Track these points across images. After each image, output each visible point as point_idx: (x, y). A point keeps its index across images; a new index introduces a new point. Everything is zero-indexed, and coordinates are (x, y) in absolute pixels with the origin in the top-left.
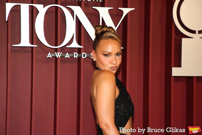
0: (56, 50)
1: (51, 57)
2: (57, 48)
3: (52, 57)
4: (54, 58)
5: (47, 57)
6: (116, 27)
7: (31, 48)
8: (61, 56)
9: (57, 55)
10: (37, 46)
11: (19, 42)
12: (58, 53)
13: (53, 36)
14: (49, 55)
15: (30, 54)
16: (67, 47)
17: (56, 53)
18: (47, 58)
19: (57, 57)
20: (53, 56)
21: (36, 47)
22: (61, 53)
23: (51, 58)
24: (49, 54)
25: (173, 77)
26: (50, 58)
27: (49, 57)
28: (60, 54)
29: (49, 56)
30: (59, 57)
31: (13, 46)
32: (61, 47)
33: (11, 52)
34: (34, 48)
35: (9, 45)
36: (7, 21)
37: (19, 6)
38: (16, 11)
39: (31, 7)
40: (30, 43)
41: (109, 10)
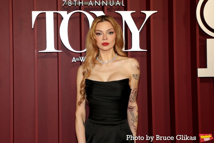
0: (81, 54)
1: (76, 62)
2: (81, 53)
3: (76, 61)
4: (80, 62)
6: (139, 30)
7: (57, 53)
9: (82, 59)
10: (61, 51)
11: (45, 48)
14: (74, 60)
15: (57, 59)
17: (80, 57)
19: (82, 61)
21: (61, 52)
22: (85, 57)
24: (74, 58)
25: (199, 78)
27: (73, 62)
28: (84, 59)
29: (74, 61)
30: (84, 61)
31: (39, 52)
32: (85, 52)
33: (38, 58)
34: (59, 53)
35: (36, 51)
36: (33, 29)
37: (45, 14)
38: (42, 19)
39: (56, 14)
40: (55, 49)
41: (131, 13)
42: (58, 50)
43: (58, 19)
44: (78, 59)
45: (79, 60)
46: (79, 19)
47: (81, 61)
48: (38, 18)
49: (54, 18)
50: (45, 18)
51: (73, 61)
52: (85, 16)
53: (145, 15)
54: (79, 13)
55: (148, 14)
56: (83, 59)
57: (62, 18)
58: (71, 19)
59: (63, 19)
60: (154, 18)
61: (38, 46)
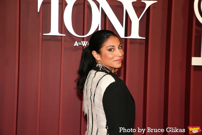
0: (83, 39)
1: (78, 46)
3: (79, 45)
4: (82, 47)
5: (74, 45)
6: (138, 18)
7: (61, 37)
8: (87, 45)
10: (65, 35)
11: (49, 32)
12: (84, 42)
13: (81, 27)
14: (76, 44)
17: (82, 42)
18: (74, 46)
22: (87, 42)
24: (76, 42)
25: (193, 66)
26: (77, 47)
27: (76, 46)
28: (85, 43)
29: (76, 45)
30: (85, 45)
32: (87, 37)
33: (42, 40)
35: (41, 34)
36: (39, 12)
40: (59, 32)
43: (63, 5)
45: (81, 44)
46: (83, 6)
47: (82, 45)
48: (44, 3)
49: (59, 4)
50: (50, 3)
52: (88, 3)
53: (145, 4)
57: (66, 4)
58: (75, 5)
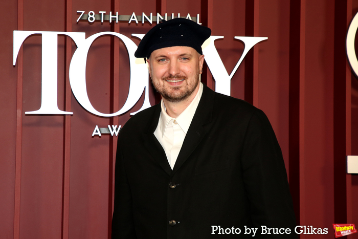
0: (111, 121)
1: (100, 135)
2: (111, 118)
3: (102, 134)
4: (109, 136)
5: (93, 135)
6: (229, 75)
7: (63, 117)
9: (113, 130)
10: (72, 113)
12: (115, 127)
13: (107, 94)
14: (97, 131)
15: (61, 129)
16: (132, 114)
17: (109, 126)
18: (93, 137)
19: (112, 135)
20: (103, 132)
21: (71, 115)
22: (120, 126)
23: (100, 137)
24: (97, 126)
25: (350, 176)
26: (98, 137)
27: (95, 135)
28: (117, 129)
29: (97, 134)
30: (117, 134)
31: (26, 113)
32: (120, 115)
33: (22, 125)
34: (66, 117)
35: (19, 112)
36: (14, 66)
37: (40, 36)
38: (33, 46)
39: (64, 37)
40: (60, 108)
41: (216, 41)
42: (65, 110)
43: (66, 49)
44: (104, 131)
45: (107, 132)
46: (109, 49)
47: (110, 134)
48: (26, 45)
49: (59, 46)
50: (40, 45)
51: (94, 133)
52: (121, 43)
53: (243, 44)
54: (109, 37)
55: (250, 42)
56: (115, 130)
57: (75, 47)
58: (93, 48)
59: (77, 47)
60: (260, 51)
61: (24, 102)
